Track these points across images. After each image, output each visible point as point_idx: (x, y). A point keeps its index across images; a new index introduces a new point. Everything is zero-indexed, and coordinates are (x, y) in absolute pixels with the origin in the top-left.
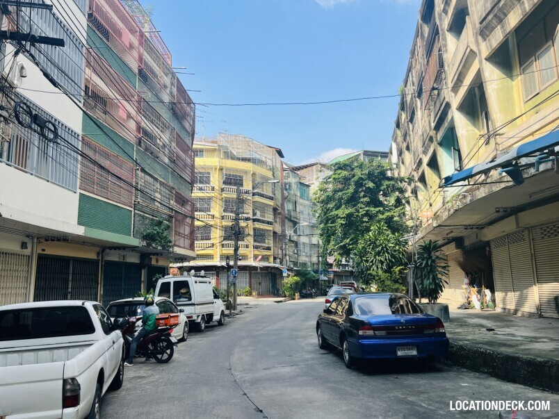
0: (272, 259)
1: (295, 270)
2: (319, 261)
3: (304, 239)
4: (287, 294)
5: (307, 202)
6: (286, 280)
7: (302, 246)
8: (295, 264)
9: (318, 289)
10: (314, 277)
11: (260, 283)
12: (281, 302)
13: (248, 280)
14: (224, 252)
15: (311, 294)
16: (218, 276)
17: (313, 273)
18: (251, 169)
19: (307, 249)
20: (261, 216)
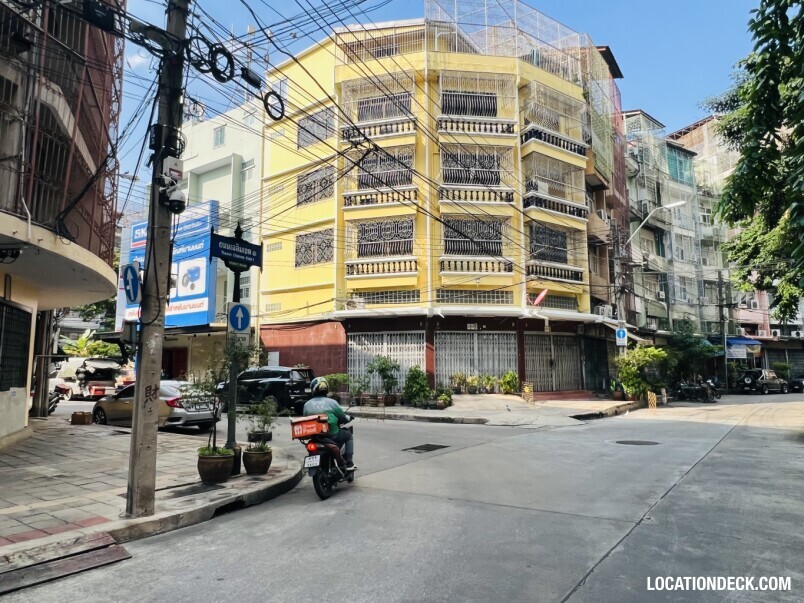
0: (586, 302)
1: (660, 336)
2: (722, 317)
3: (681, 269)
4: (628, 390)
5: (688, 190)
6: (624, 356)
7: (677, 284)
8: (663, 322)
9: (721, 378)
10: (711, 351)
11: (552, 363)
12: (600, 415)
13: (514, 353)
14: (446, 282)
15: (704, 390)
16: (430, 340)
17: (708, 343)
18: (517, 72)
19: (693, 291)
20: (552, 192)
